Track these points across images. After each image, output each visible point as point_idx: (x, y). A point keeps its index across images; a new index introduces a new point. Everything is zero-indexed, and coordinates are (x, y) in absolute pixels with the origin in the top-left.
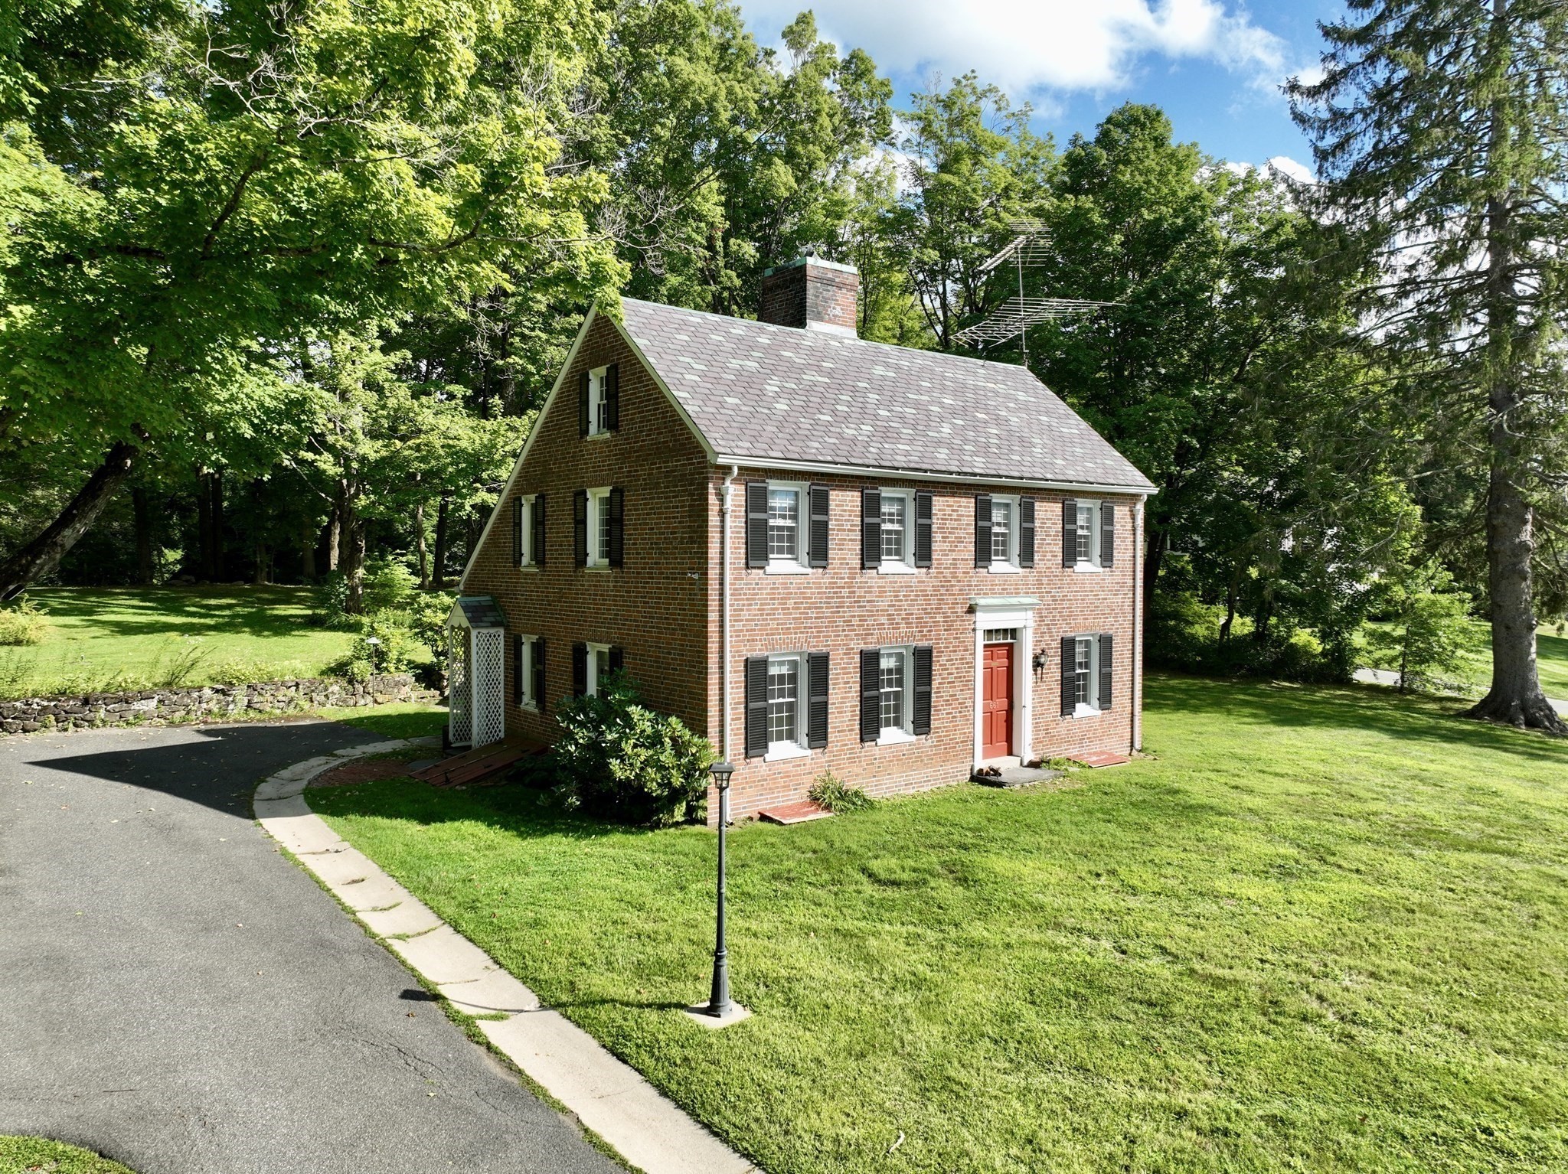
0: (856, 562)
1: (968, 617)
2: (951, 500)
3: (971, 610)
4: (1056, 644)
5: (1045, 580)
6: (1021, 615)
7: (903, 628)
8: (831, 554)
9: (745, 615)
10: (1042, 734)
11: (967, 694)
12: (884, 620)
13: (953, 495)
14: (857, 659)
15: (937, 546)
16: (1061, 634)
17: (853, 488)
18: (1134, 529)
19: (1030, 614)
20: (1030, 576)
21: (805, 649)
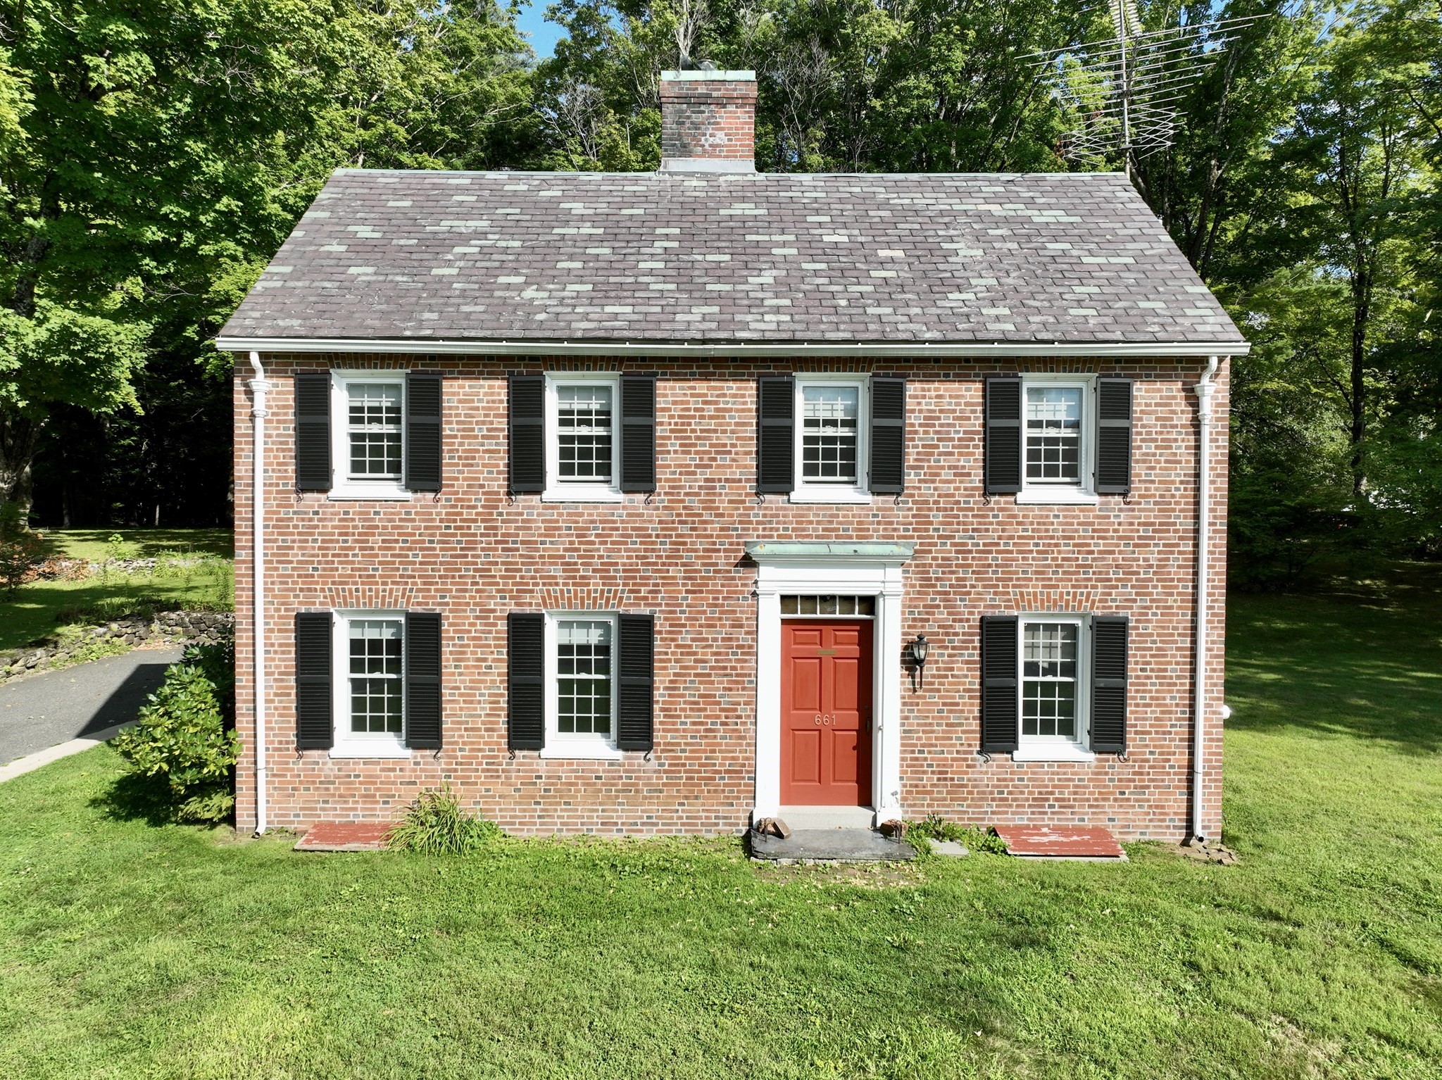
0: (499, 484)
1: (742, 572)
2: (701, 387)
3: (748, 562)
4: (967, 630)
5: (937, 517)
6: (877, 574)
7: (596, 584)
8: (446, 472)
9: (296, 555)
10: (928, 779)
11: (740, 696)
12: (557, 571)
13: (706, 377)
14: (502, 626)
15: (668, 462)
16: (982, 610)
17: (492, 375)
18: (1196, 424)
19: (895, 574)
20: (898, 510)
21: (402, 604)
